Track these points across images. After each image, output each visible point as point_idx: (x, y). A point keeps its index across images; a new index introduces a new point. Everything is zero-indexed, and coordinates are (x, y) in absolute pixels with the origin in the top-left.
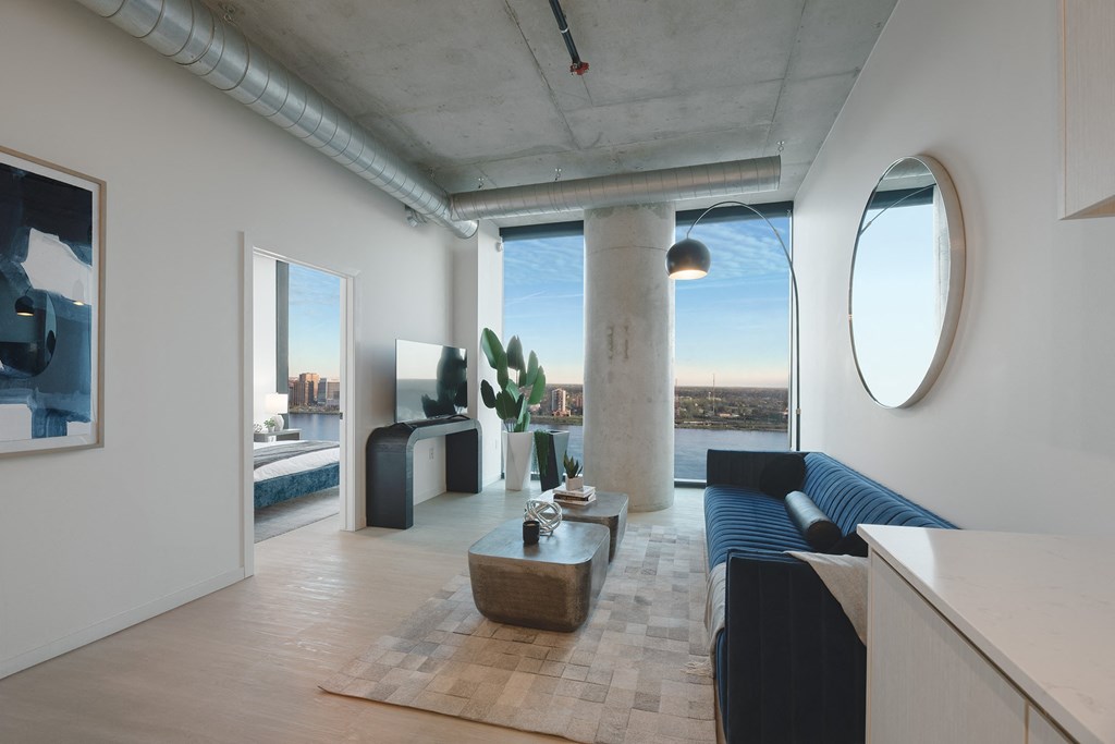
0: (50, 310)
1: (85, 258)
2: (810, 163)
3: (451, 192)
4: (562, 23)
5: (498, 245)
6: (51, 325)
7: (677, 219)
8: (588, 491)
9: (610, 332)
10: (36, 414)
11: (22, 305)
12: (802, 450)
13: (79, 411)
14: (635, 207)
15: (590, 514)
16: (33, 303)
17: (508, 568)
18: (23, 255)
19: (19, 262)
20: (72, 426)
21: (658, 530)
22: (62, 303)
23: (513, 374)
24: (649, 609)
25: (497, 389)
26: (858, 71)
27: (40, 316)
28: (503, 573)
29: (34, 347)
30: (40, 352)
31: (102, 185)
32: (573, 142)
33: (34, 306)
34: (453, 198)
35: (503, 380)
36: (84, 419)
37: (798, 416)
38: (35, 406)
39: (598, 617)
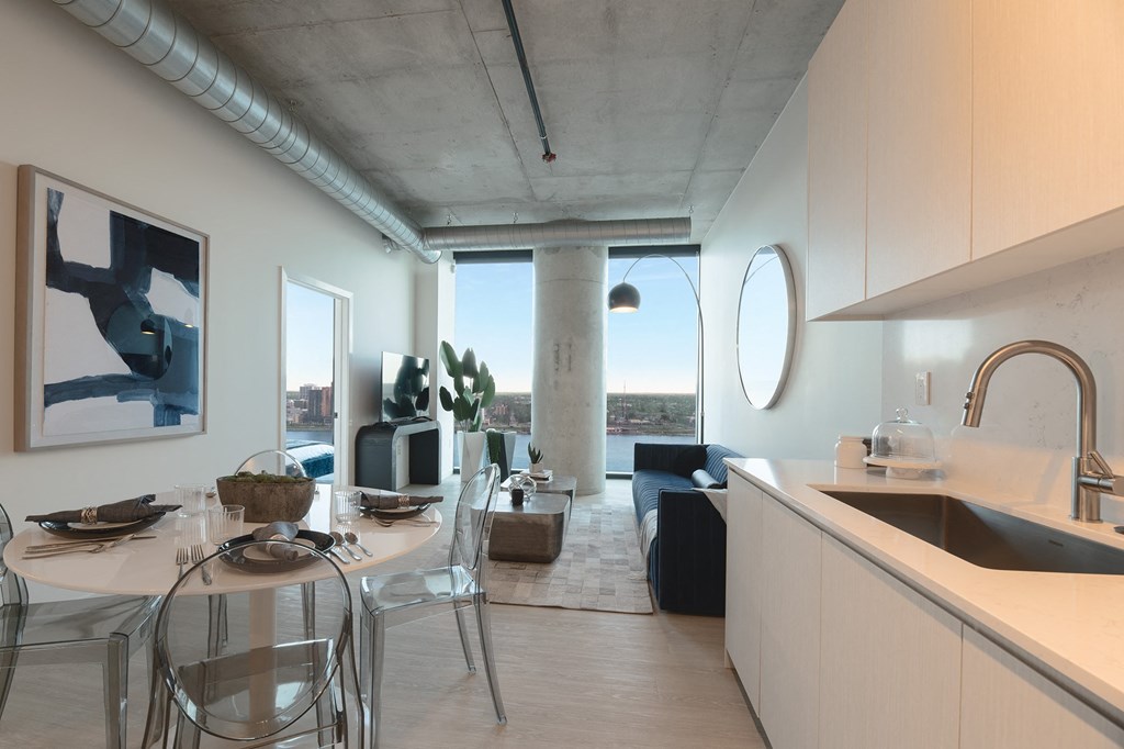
0: (167, 330)
1: (194, 292)
2: (712, 221)
3: (423, 226)
4: (543, 133)
5: (452, 268)
6: (168, 342)
7: (610, 254)
8: (548, 473)
9: (556, 348)
10: (157, 408)
11: (146, 326)
12: (705, 443)
13: (190, 407)
14: (578, 248)
15: (551, 488)
16: (155, 324)
17: (506, 519)
18: (147, 288)
19: (143, 293)
20: (184, 418)
21: (596, 507)
22: (175, 324)
23: (468, 382)
24: (600, 551)
25: (454, 395)
26: (743, 170)
27: (160, 335)
28: (502, 522)
29: (155, 358)
30: (160, 363)
31: (206, 239)
32: (533, 197)
33: (155, 327)
34: (426, 233)
35: (459, 387)
36: (193, 412)
37: (702, 418)
38: (156, 402)
39: (564, 555)
